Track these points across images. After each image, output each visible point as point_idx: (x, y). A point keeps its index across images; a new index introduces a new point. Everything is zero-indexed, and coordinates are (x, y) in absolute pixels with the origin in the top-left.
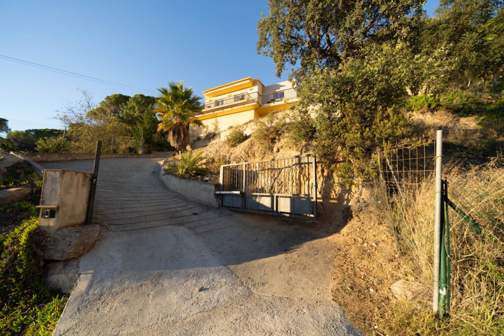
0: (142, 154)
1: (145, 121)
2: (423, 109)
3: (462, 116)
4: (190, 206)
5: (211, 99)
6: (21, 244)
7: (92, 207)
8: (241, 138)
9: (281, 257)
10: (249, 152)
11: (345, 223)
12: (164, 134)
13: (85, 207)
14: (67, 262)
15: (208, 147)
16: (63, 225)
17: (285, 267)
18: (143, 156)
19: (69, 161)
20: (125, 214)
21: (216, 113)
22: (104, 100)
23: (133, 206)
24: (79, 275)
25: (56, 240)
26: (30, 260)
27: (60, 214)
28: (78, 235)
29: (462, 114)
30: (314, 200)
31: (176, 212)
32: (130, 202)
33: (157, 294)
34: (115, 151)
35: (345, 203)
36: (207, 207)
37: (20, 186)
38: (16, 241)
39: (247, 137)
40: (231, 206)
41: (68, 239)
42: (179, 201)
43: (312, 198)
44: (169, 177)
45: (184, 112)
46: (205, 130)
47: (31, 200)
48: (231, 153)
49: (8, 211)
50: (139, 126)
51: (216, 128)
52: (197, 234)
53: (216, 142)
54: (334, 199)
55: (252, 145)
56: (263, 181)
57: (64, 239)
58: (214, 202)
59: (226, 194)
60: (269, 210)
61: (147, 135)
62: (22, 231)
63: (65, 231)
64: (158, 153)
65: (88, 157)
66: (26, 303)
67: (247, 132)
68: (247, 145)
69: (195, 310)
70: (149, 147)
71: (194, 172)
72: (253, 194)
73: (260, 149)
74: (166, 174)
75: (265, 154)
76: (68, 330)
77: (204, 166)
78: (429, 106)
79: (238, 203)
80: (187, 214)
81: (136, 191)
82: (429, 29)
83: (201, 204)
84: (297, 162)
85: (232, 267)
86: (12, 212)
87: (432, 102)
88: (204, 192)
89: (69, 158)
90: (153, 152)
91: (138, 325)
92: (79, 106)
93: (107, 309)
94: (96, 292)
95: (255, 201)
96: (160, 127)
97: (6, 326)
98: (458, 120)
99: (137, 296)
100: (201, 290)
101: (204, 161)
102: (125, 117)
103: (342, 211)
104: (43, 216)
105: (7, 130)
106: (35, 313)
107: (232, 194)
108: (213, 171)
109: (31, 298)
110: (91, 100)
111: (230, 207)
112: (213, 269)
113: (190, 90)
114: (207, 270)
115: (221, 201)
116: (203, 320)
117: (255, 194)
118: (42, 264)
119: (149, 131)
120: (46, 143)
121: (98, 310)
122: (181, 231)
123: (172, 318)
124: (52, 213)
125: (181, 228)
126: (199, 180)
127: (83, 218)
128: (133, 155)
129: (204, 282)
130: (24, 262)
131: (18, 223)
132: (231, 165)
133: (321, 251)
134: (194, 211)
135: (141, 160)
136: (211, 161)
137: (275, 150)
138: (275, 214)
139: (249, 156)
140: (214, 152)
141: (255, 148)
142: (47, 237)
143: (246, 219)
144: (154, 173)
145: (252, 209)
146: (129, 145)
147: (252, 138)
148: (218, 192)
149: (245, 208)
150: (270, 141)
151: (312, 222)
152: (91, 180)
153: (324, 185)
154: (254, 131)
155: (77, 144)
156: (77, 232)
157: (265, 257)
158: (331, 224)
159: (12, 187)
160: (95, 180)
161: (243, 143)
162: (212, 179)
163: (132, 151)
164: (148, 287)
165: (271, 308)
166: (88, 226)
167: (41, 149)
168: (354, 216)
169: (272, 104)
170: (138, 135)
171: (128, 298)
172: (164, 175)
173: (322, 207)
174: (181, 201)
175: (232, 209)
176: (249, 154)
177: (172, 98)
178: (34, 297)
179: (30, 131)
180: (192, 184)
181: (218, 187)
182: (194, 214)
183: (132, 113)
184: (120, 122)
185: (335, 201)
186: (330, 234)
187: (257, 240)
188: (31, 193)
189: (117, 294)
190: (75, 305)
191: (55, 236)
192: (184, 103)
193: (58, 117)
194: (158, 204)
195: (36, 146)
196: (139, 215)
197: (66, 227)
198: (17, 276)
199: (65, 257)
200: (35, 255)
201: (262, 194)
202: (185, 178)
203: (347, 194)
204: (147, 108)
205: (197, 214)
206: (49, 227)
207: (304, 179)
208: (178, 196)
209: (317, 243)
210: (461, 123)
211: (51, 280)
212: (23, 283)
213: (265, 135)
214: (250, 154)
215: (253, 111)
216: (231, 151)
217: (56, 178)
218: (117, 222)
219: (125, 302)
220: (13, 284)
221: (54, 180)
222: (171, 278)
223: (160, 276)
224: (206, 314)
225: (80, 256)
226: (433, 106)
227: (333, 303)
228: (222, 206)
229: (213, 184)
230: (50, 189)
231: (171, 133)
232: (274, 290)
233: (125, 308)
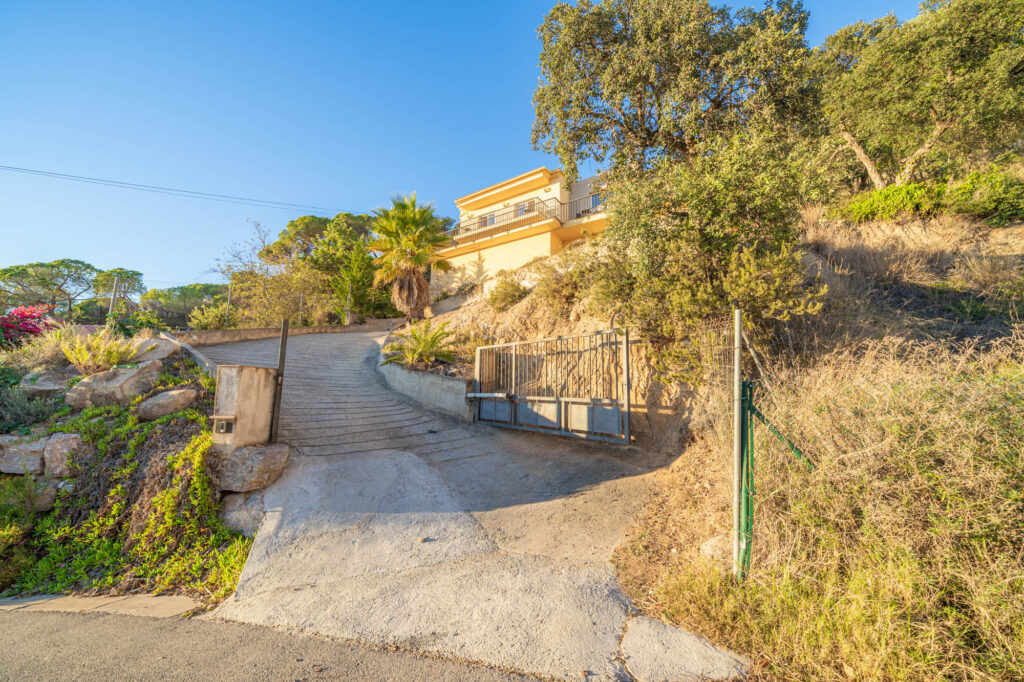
0: (350, 324)
1: (355, 266)
2: (904, 215)
3: (998, 225)
4: (425, 419)
5: (470, 213)
6: (194, 467)
7: (278, 419)
8: (517, 294)
9: (558, 502)
10: (528, 322)
11: (681, 450)
12: (385, 288)
13: (269, 419)
14: (248, 494)
15: (462, 310)
16: (242, 443)
17: (559, 517)
18: (352, 328)
19: (236, 342)
20: (322, 430)
21: (480, 243)
22: (287, 229)
23: (335, 417)
24: (265, 513)
25: (234, 464)
26: (205, 490)
27: (237, 428)
28: (261, 458)
29: (995, 221)
30: (625, 409)
31: (402, 428)
32: (330, 411)
33: (365, 542)
34: (306, 323)
35: (687, 414)
36: (454, 420)
37: (182, 387)
38: (188, 463)
39: (525, 293)
40: (493, 418)
41: (249, 463)
42: (407, 410)
43: (622, 405)
44: (393, 368)
45: (419, 247)
46: (459, 275)
47: (197, 407)
48: (498, 323)
49: (172, 423)
50: (343, 273)
51: (480, 271)
52: (431, 464)
53: (474, 300)
54: (666, 408)
55: (534, 308)
56: (551, 374)
57: (244, 463)
58: (466, 412)
59: (486, 398)
60: (554, 426)
61: (358, 289)
62: (194, 450)
63: (246, 451)
64: (377, 321)
65: (264, 335)
66: (203, 545)
67: (526, 284)
68: (524, 307)
69: (414, 563)
70: (361, 312)
71: (433, 359)
72: (528, 398)
73: (547, 315)
74: (387, 363)
75: (554, 324)
76: (257, 574)
77: (452, 348)
78: (917, 207)
79: (504, 414)
80: (419, 432)
81: (340, 393)
82: (902, 51)
83: (444, 416)
84: (605, 341)
85: (476, 514)
86: (176, 424)
87: (922, 200)
88: (449, 395)
89: (237, 339)
90: (368, 320)
91: (340, 575)
92: (249, 249)
93: (302, 555)
94: (287, 534)
95: (531, 410)
96: (379, 276)
97: (185, 570)
98: (985, 237)
99: (339, 543)
100: (425, 540)
101: (452, 338)
102: (321, 260)
103: (679, 429)
104: (218, 431)
105: (141, 289)
106: (215, 557)
107: (495, 398)
108: (463, 356)
109: (208, 539)
110: (268, 237)
111: (492, 421)
112: (447, 515)
113: (429, 207)
114: (438, 515)
115: (477, 411)
116: (423, 574)
117: (532, 398)
118: (218, 496)
119: (360, 283)
120: (203, 314)
121: (290, 555)
122: (407, 458)
123: (382, 571)
124: (229, 427)
125: (407, 454)
126: (441, 373)
127: (265, 436)
128: (334, 328)
129: (431, 531)
130: (199, 492)
131: (184, 438)
132: (496, 346)
133: (625, 496)
134: (429, 427)
135: (348, 337)
136: (463, 338)
137: (572, 317)
138: (564, 433)
139: (527, 329)
140: (469, 322)
141: (538, 314)
142: (224, 460)
143: (520, 443)
144: (368, 360)
145: (529, 425)
146: (329, 308)
147: (532, 296)
148: (471, 395)
149: (515, 423)
150: (564, 300)
151: (629, 449)
152: (276, 378)
153: (650, 382)
154: (535, 283)
155: (247, 313)
156: (260, 453)
157: (532, 502)
158: (658, 452)
159: (172, 389)
160: (280, 378)
161: (519, 305)
162: (464, 371)
163: (333, 319)
164: (353, 533)
165: (517, 567)
166: (273, 446)
167: (197, 325)
168: (697, 438)
169: (585, 220)
170: (342, 291)
171: (327, 544)
172: (383, 364)
173: (647, 423)
174: (410, 409)
175: (495, 424)
176: (527, 324)
177: (397, 224)
178: (212, 538)
179: (175, 290)
180: (430, 379)
181: (471, 384)
182: (431, 432)
183: (332, 251)
184: (312, 268)
185: (669, 412)
186: (651, 469)
187: (527, 476)
188: (197, 398)
189: (313, 538)
190: (263, 548)
191: (234, 459)
192: (417, 234)
193: (218, 269)
194: (373, 414)
195: (190, 321)
196: (343, 432)
197: (245, 446)
198: (192, 509)
199: (246, 489)
200: (210, 482)
201: (542, 398)
202: (418, 370)
203: (690, 399)
204: (356, 240)
205: (435, 432)
206: (225, 445)
207: (616, 371)
208: (406, 401)
209: (623, 483)
210: (992, 241)
211: (229, 518)
212: (198, 519)
213: (555, 291)
214: (529, 326)
215: (548, 235)
216: (498, 320)
217: (232, 377)
218: (311, 442)
219: (324, 548)
220: (187, 519)
221: (230, 381)
222: (386, 524)
223: (371, 519)
224: (427, 569)
225: (265, 488)
226: (926, 207)
227: (609, 565)
228: (480, 420)
229: (464, 381)
230: (225, 393)
231: (396, 288)
232: (530, 546)
233: (324, 556)
